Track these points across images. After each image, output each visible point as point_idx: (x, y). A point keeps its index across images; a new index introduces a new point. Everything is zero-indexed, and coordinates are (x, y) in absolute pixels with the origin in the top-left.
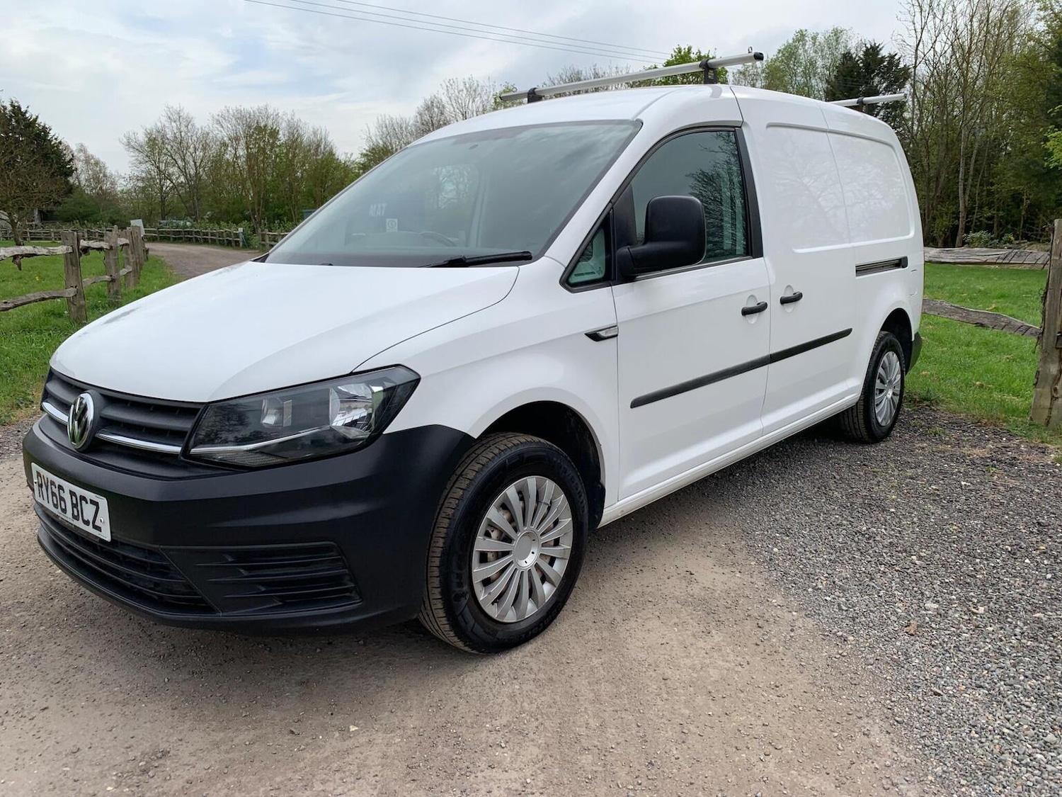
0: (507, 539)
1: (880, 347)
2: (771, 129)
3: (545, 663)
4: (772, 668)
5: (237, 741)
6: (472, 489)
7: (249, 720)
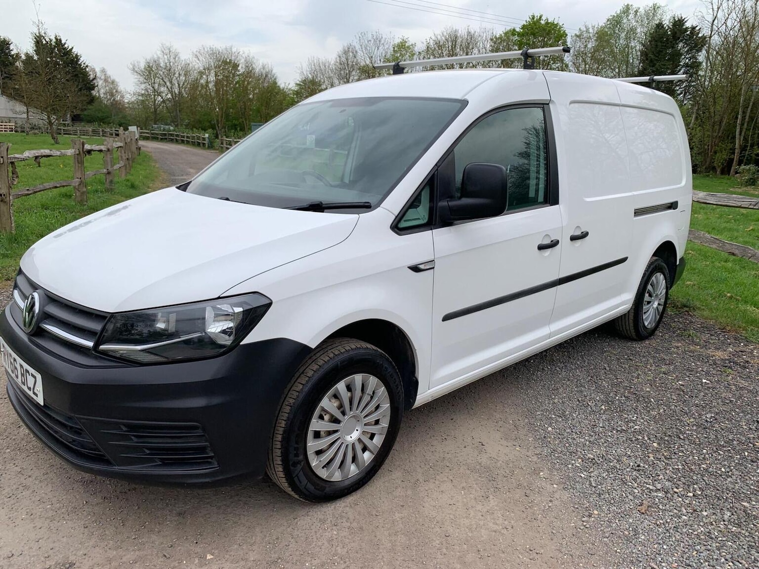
0: (336, 421)
1: (650, 270)
2: (572, 105)
3: (359, 514)
4: (530, 533)
5: (124, 559)
6: (309, 385)
7: (136, 541)
